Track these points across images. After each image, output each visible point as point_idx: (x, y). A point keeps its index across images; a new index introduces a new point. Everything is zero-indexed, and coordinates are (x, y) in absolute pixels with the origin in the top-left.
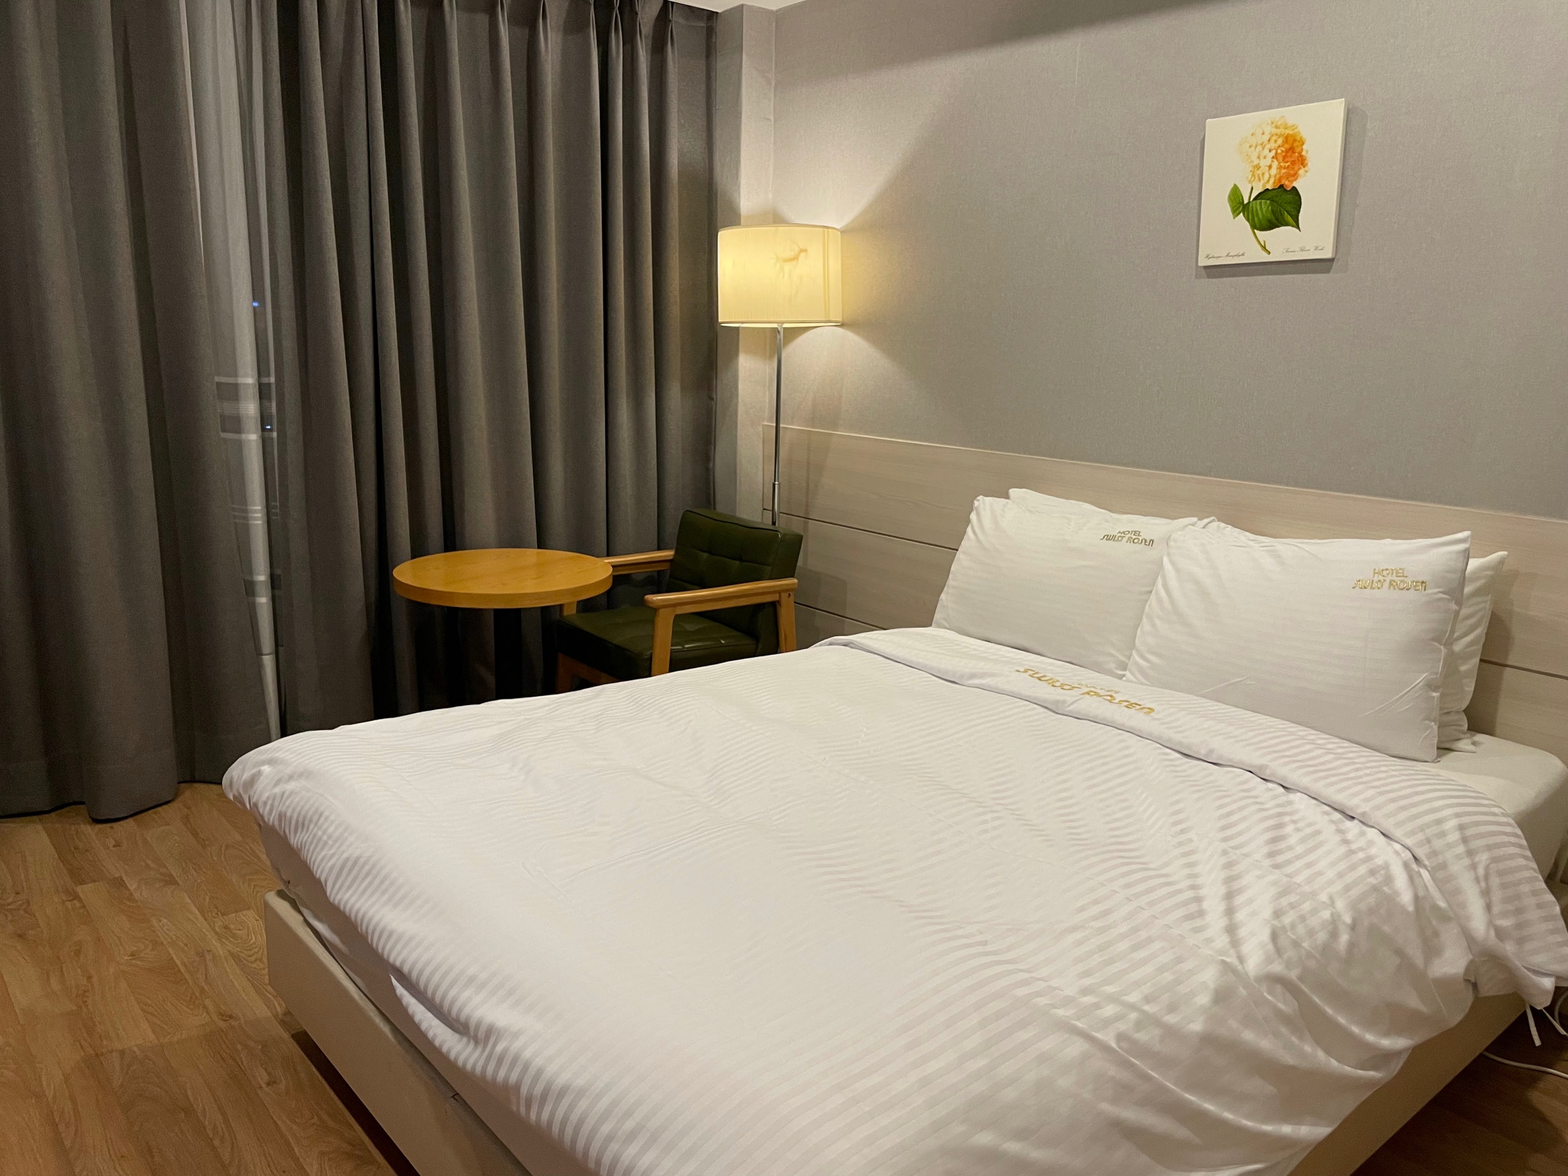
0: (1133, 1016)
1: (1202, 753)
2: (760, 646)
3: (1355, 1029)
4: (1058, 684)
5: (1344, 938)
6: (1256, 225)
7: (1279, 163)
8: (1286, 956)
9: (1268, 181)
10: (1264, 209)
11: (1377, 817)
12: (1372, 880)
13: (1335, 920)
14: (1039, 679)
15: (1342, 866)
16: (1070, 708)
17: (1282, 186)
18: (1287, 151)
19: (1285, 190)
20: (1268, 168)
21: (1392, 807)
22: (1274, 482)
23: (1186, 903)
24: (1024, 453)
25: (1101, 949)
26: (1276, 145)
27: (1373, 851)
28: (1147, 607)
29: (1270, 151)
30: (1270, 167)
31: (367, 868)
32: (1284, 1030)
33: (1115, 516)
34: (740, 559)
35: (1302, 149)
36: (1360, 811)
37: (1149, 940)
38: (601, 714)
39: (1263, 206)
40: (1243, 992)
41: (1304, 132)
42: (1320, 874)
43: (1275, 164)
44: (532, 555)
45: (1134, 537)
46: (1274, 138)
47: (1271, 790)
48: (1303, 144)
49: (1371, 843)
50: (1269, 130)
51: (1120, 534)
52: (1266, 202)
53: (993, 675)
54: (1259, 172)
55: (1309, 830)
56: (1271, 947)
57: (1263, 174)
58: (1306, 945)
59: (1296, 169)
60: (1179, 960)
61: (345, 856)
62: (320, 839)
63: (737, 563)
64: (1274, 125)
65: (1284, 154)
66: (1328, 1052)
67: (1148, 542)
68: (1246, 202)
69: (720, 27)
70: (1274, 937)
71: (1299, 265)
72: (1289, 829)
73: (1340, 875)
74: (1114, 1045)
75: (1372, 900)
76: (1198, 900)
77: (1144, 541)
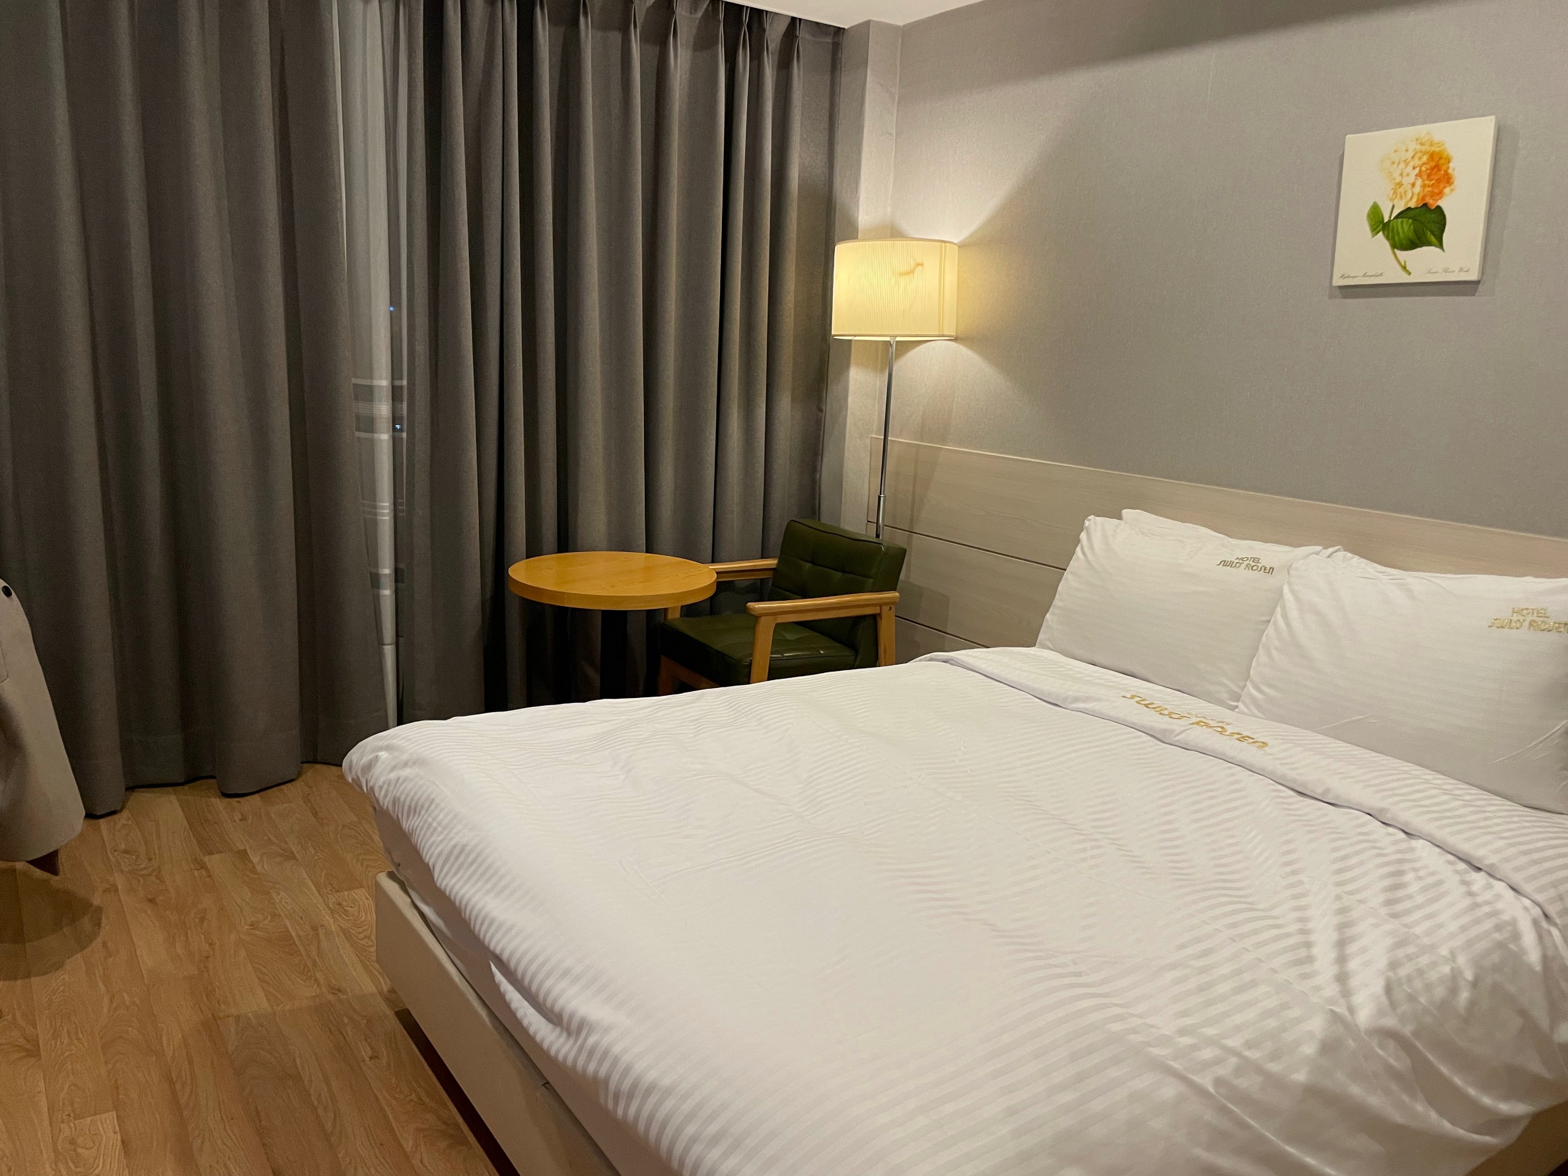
0: (1233, 1060)
1: (1318, 791)
2: (859, 658)
3: (1472, 1091)
4: (1166, 712)
5: (1464, 996)
6: (1396, 244)
7: (1423, 181)
8: (1400, 1011)
9: (1411, 198)
10: (1405, 228)
11: (1506, 869)
12: (1497, 936)
13: (1456, 975)
14: (1146, 706)
15: (1466, 920)
16: (1177, 738)
17: (1425, 205)
18: (1432, 169)
19: (1430, 210)
20: (1410, 186)
21: (1524, 859)
22: (1407, 513)
23: (1293, 948)
24: (1139, 473)
25: (1201, 989)
26: (1420, 163)
27: (1500, 906)
28: (1264, 639)
29: (1414, 168)
30: (1413, 185)
31: (472, 856)
32: (1394, 1087)
33: (1234, 541)
34: (844, 572)
35: (1448, 168)
36: (1487, 862)
37: (1253, 984)
38: (700, 719)
39: (1405, 225)
40: (1351, 1043)
41: (1451, 149)
42: (1441, 926)
43: (1419, 182)
44: (640, 558)
45: (1253, 564)
46: (1419, 155)
47: (1389, 834)
48: (1449, 162)
49: (1498, 897)
50: (1413, 146)
51: (1237, 561)
52: (1408, 221)
53: (1098, 700)
54: (1401, 190)
55: (1430, 880)
56: (1384, 999)
57: (1405, 193)
58: (1422, 1000)
59: (1442, 186)
60: (1285, 1006)
61: (452, 843)
62: (430, 825)
63: (841, 574)
64: (1418, 142)
65: (1428, 172)
66: (1441, 1113)
67: (1268, 569)
68: (1386, 220)
69: (846, 42)
70: (1388, 989)
71: (1441, 287)
72: (1409, 877)
73: (1464, 929)
74: (1211, 1089)
75: (1496, 957)
76: (1308, 945)
77: (1263, 568)
